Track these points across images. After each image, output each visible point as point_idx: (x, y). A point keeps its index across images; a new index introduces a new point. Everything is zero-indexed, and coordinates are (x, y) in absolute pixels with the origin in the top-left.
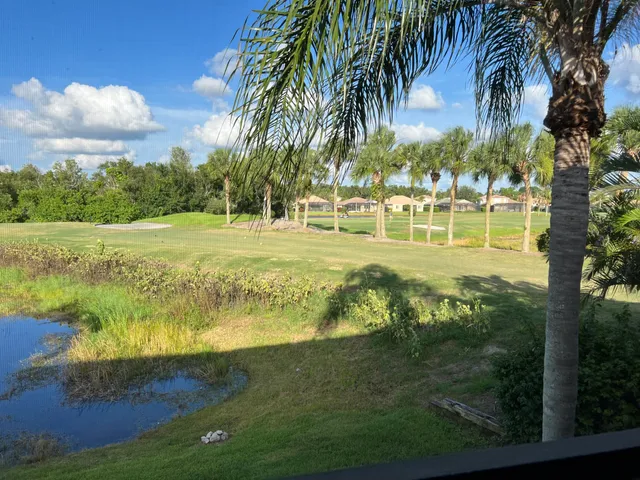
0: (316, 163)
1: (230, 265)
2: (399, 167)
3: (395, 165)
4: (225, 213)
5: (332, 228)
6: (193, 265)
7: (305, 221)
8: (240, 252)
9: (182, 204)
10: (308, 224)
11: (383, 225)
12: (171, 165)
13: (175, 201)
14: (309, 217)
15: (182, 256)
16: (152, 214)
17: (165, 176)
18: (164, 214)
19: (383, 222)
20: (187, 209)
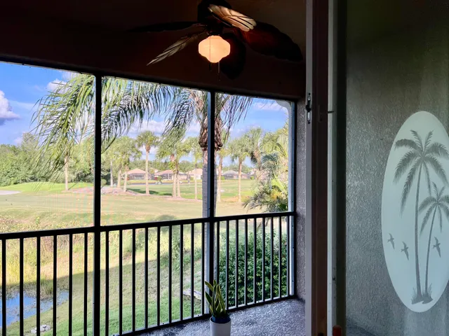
0: (133, 147)
1: (64, 219)
2: (188, 152)
3: (185, 151)
4: (64, 182)
5: (144, 192)
6: (35, 220)
7: (125, 187)
8: (72, 210)
9: (30, 176)
10: (128, 189)
11: (178, 189)
12: (23, 146)
13: (24, 173)
14: (128, 184)
15: (27, 214)
16: (4, 184)
17: (17, 154)
18: (15, 184)
19: (178, 186)
20: (34, 179)
